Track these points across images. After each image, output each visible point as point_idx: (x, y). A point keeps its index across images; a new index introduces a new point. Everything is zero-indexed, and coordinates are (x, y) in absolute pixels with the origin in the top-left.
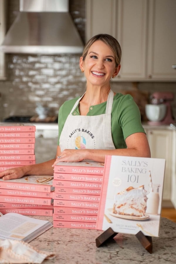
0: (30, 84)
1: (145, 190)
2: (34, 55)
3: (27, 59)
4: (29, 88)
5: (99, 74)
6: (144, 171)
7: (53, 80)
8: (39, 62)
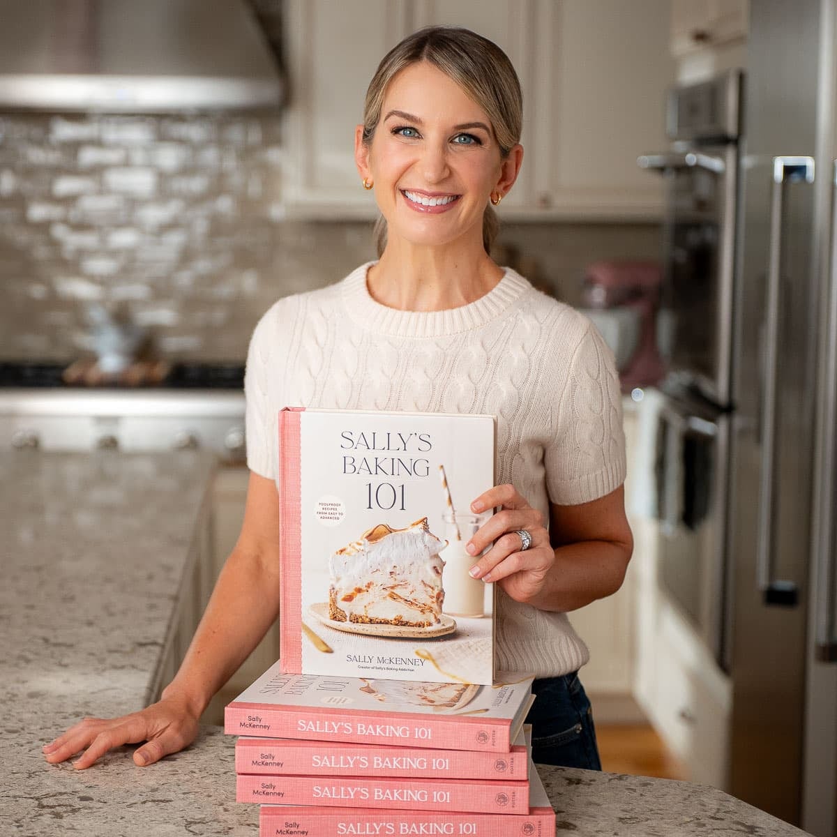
0: (60, 232)
1: (431, 534)
2: (75, 115)
3: (48, 130)
4: (55, 244)
5: (433, 202)
6: (421, 468)
7: (154, 215)
8: (98, 143)
